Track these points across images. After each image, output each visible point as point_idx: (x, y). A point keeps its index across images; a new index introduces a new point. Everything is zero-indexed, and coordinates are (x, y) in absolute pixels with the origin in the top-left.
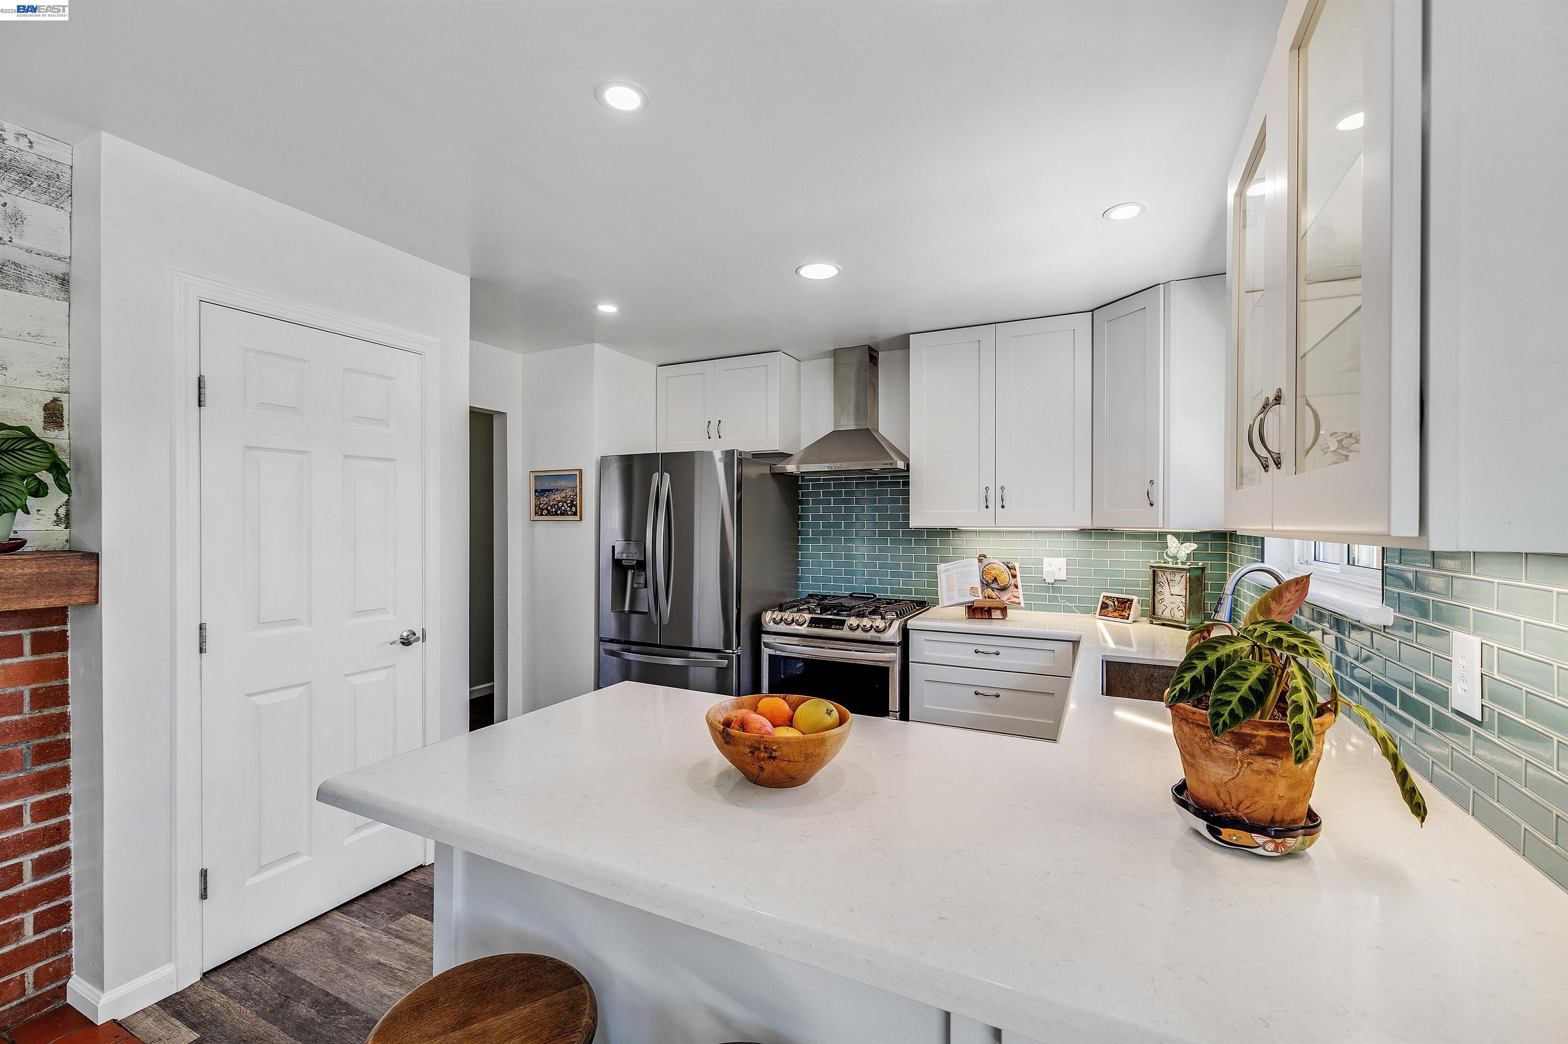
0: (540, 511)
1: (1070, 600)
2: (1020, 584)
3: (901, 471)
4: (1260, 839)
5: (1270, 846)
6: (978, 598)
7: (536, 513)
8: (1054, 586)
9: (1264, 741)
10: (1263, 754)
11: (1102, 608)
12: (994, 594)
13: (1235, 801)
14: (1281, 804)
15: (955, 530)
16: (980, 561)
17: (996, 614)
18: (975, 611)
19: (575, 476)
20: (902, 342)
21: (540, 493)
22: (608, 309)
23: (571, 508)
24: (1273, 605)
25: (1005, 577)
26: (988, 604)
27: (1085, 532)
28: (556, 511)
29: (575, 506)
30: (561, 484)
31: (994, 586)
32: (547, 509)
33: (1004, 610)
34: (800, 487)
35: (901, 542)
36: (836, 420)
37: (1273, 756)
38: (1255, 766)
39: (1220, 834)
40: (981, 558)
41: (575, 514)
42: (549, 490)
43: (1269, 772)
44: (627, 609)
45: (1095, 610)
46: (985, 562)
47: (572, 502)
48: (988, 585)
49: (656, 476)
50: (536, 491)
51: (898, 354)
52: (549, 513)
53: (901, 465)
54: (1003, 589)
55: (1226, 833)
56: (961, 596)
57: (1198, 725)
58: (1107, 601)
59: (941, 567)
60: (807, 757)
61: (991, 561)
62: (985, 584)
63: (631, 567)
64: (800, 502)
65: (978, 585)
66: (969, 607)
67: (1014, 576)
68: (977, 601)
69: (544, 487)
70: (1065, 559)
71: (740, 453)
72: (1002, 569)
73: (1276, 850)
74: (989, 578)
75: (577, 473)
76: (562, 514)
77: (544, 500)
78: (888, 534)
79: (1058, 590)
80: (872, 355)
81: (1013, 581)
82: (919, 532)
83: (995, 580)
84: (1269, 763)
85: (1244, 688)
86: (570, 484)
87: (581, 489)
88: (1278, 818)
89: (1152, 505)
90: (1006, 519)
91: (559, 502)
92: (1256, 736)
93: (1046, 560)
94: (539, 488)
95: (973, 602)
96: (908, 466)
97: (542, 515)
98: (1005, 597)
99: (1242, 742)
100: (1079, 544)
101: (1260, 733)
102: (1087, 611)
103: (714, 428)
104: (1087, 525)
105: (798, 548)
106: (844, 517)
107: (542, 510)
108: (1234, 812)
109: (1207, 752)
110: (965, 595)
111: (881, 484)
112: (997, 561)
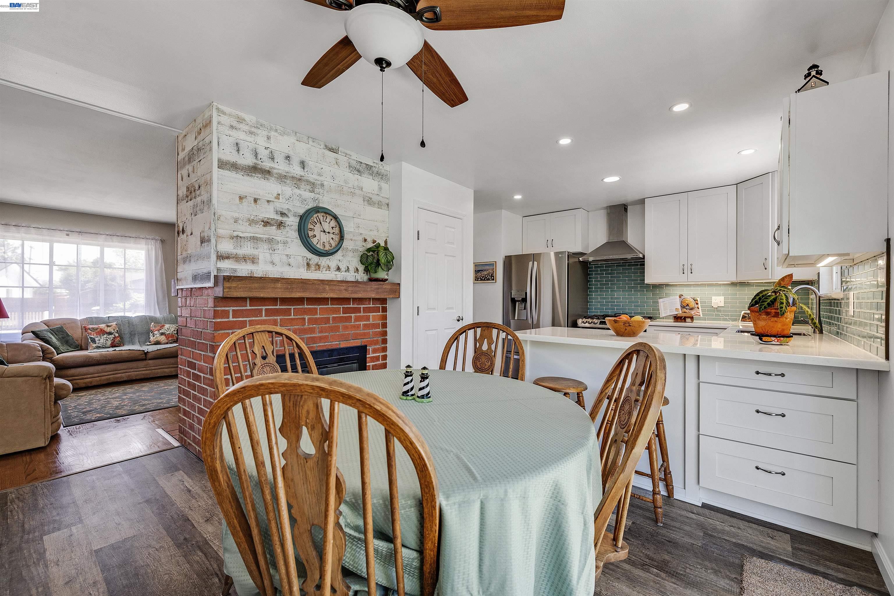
0: (476, 279)
1: (726, 315)
2: (700, 308)
3: (641, 258)
4: (773, 339)
5: (776, 340)
6: (680, 313)
7: (475, 280)
8: (718, 309)
9: (774, 313)
10: (773, 317)
11: (742, 318)
12: (687, 311)
13: (767, 331)
14: (780, 330)
15: (667, 285)
16: (680, 297)
17: (688, 320)
18: (677, 318)
19: (493, 265)
20: (642, 202)
21: (477, 272)
22: (518, 197)
23: (491, 277)
24: (782, 282)
25: (692, 304)
26: (684, 315)
27: (733, 284)
28: (485, 279)
29: (494, 277)
30: (488, 267)
31: (687, 307)
32: (480, 278)
33: (692, 318)
34: (589, 268)
35: (639, 291)
36: (609, 237)
37: (776, 317)
38: (772, 320)
39: (762, 339)
40: (680, 296)
41: (493, 280)
42: (481, 270)
43: (776, 321)
44: (516, 318)
45: (739, 320)
46: (682, 297)
47: (492, 275)
48: (684, 307)
49: (531, 263)
50: (475, 271)
51: (638, 207)
52: (481, 280)
53: (641, 256)
54: (692, 309)
55: (764, 339)
56: (670, 312)
57: (756, 312)
58: (745, 315)
59: (660, 301)
60: (640, 326)
61: (686, 297)
62: (683, 307)
63: (518, 301)
64: (589, 275)
65: (679, 307)
66: (675, 317)
67: (697, 304)
68: (679, 314)
69: (479, 269)
70: (723, 297)
71: (568, 252)
72: (691, 301)
73: (778, 341)
74: (684, 304)
75: (495, 263)
76: (487, 280)
77: (479, 274)
78: (633, 287)
79: (720, 311)
80: (624, 208)
81: (696, 306)
82: (648, 285)
83: (688, 305)
84: (775, 319)
85: (769, 301)
86: (491, 268)
87: (496, 270)
88: (779, 334)
89: (766, 269)
90: (693, 278)
91: (486, 275)
92: (771, 312)
93: (713, 298)
94: (477, 270)
95: (677, 314)
96: (644, 256)
97: (478, 280)
98: (693, 312)
99: (768, 314)
100: (731, 290)
101: (773, 311)
102: (735, 320)
103: (550, 243)
104: (734, 280)
105: (588, 295)
106: (611, 281)
107: (478, 279)
108: (766, 333)
109: (759, 319)
110: (673, 312)
111: (629, 265)
112: (688, 297)
